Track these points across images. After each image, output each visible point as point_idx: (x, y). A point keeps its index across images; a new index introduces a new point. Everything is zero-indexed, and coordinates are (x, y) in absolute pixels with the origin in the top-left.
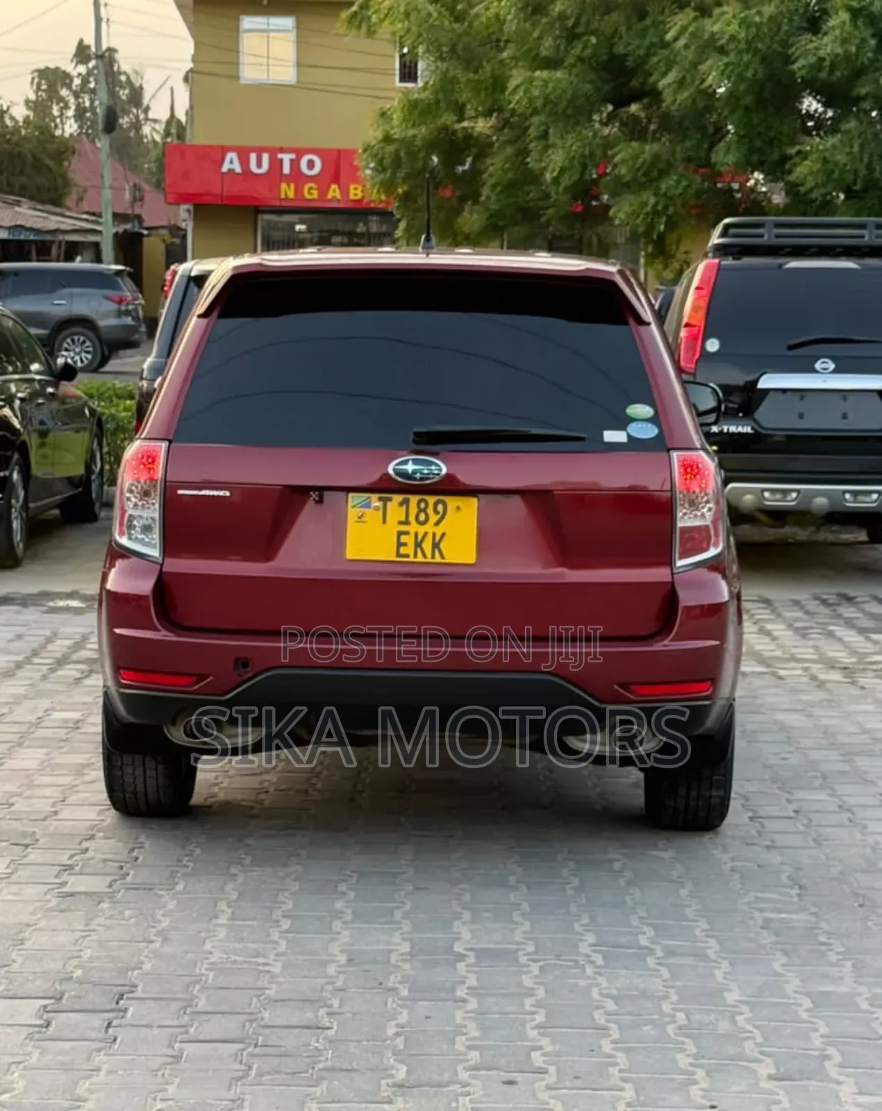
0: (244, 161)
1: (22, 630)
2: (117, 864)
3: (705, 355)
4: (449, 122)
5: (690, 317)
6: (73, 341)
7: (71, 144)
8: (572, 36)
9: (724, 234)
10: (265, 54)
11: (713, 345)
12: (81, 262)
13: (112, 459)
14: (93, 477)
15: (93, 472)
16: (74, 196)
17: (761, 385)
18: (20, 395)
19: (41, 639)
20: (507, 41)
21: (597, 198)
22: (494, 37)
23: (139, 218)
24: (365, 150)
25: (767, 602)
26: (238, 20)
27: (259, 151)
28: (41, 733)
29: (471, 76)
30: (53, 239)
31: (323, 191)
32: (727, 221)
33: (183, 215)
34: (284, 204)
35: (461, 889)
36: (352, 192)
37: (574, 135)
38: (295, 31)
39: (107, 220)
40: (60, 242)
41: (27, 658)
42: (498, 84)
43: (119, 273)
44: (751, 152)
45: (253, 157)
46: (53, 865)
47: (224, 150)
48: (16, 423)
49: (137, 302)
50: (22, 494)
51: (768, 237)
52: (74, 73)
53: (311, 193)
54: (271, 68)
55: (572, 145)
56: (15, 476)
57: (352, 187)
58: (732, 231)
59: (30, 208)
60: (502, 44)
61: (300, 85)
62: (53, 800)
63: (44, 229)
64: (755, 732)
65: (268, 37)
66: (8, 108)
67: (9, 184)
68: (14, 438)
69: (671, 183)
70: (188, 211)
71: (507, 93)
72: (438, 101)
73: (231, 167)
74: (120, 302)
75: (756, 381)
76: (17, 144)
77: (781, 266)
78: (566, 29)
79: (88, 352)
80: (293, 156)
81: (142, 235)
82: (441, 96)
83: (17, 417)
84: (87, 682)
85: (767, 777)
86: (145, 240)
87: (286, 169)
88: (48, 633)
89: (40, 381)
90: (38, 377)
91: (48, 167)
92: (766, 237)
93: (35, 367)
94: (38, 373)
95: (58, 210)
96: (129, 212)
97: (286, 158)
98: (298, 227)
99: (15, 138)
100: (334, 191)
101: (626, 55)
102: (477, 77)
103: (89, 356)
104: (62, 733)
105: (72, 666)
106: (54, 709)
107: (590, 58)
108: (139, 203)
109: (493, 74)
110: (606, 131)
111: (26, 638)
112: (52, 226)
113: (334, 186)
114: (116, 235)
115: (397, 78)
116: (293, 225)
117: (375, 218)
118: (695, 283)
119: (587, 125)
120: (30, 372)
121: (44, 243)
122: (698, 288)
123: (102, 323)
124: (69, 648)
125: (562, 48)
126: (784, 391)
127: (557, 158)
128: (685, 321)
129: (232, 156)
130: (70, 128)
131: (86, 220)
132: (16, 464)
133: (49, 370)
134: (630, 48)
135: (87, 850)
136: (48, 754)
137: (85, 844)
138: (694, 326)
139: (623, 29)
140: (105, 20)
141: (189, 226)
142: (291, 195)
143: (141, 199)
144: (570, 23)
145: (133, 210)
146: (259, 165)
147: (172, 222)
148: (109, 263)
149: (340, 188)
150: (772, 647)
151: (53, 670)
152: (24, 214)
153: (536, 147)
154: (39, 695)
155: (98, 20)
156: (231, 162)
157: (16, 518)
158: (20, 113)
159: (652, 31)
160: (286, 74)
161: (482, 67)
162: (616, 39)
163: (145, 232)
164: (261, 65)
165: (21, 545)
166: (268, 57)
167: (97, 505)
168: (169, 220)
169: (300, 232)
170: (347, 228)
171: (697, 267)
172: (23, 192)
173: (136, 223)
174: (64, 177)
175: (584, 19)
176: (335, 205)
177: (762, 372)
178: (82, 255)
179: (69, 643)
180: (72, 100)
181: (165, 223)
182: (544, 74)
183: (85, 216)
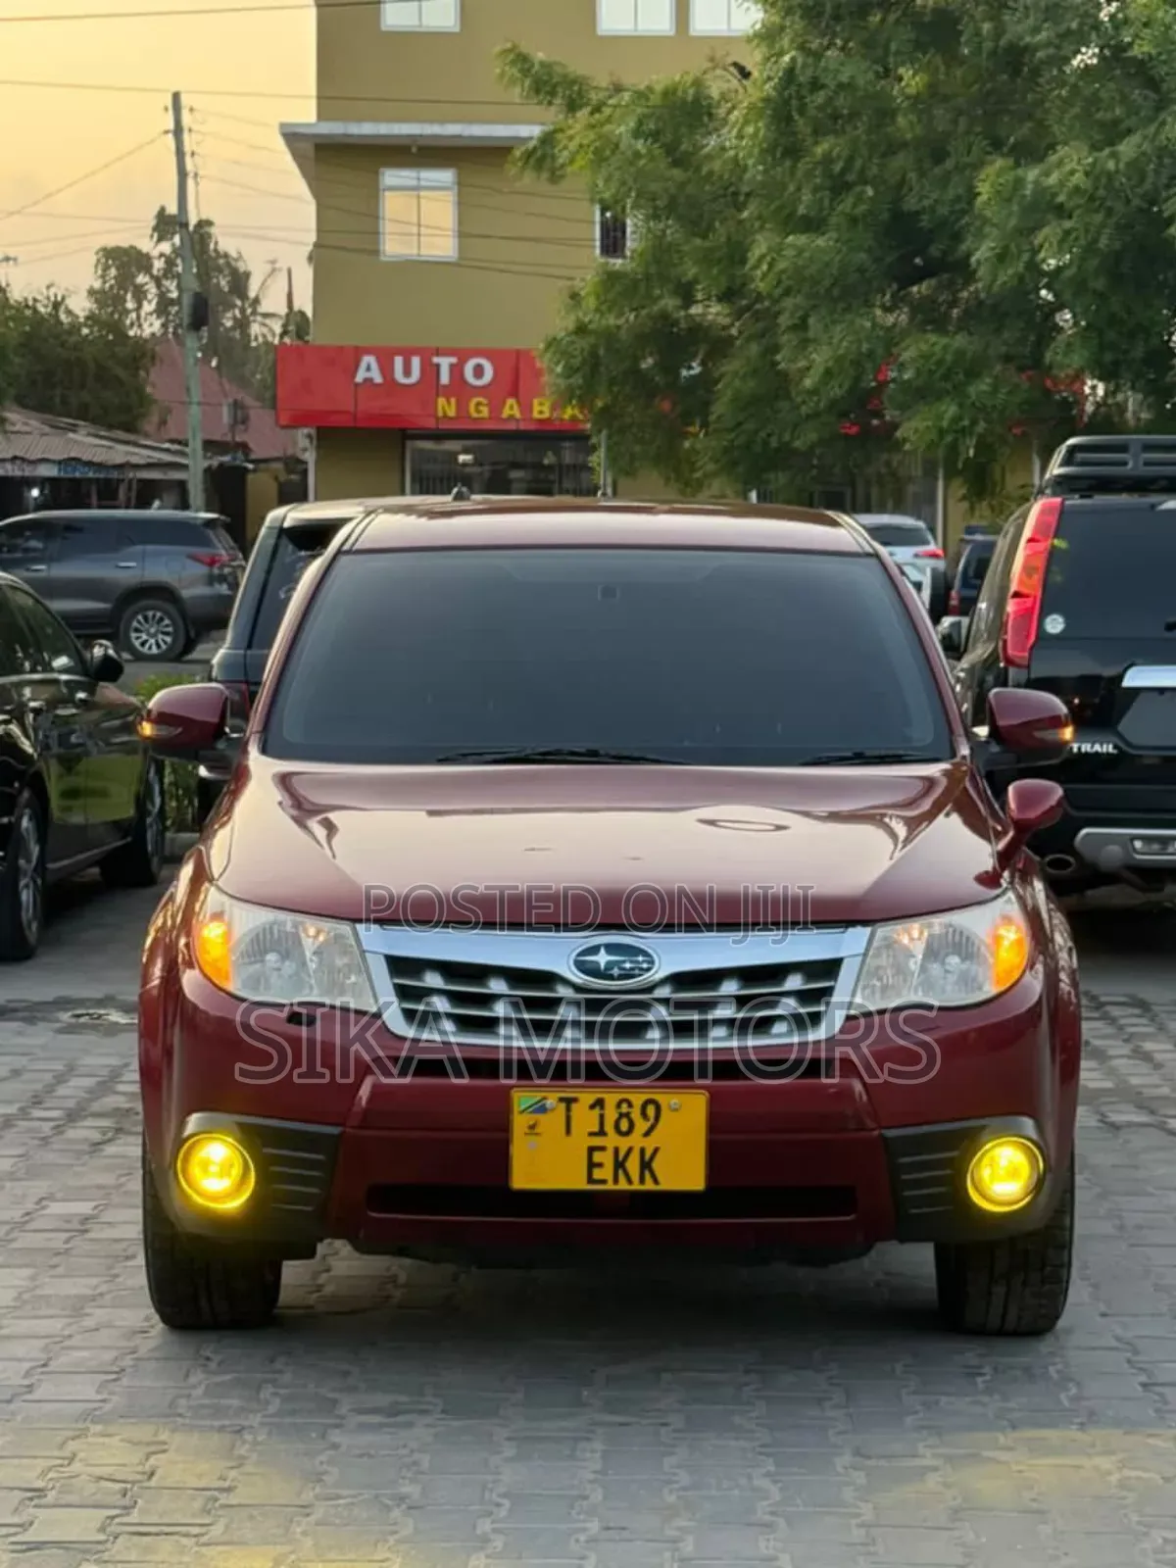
0: (386, 368)
1: (23, 1061)
2: (118, 1486)
3: (1042, 636)
4: (670, 308)
5: (1021, 582)
6: (146, 618)
7: (149, 346)
8: (839, 186)
9: (1068, 461)
10: (415, 220)
11: (1055, 625)
12: (159, 508)
13: (181, 792)
14: (149, 820)
15: (149, 813)
16: (155, 419)
17: (1127, 682)
18: (33, 704)
19: (48, 1077)
20: (748, 195)
21: (879, 414)
22: (732, 189)
23: (244, 447)
24: (549, 346)
25: (1144, 1006)
26: (377, 173)
27: (407, 354)
28: (25, 1240)
29: (698, 241)
30: (121, 477)
31: (496, 408)
32: (1072, 441)
33: (302, 443)
34: (442, 426)
35: (679, 1529)
36: (536, 408)
37: (844, 325)
38: (456, 187)
39: (194, 450)
40: (130, 481)
41: (22, 1109)
42: (737, 254)
43: (209, 523)
44: (1102, 347)
45: (399, 361)
46: (12, 1489)
47: (358, 352)
48: (27, 746)
49: (234, 564)
50: (35, 850)
51: (1133, 465)
52: (155, 253)
53: (479, 410)
54: (422, 238)
55: (841, 341)
56: (25, 823)
57: (536, 402)
58: (1080, 456)
59: (89, 434)
60: (742, 198)
61: (462, 263)
62: (27, 1365)
63: (110, 463)
64: (1139, 1227)
65: (419, 197)
66: (63, 298)
67: (64, 402)
68: (23, 767)
69: (984, 387)
70: (309, 436)
71: (748, 267)
72: (648, 277)
73: (368, 375)
74: (212, 563)
75: (1121, 677)
76: (76, 347)
77: (1153, 506)
78: (831, 176)
79: (167, 634)
80: (454, 360)
81: (246, 470)
82: (653, 270)
83: (27, 737)
84: (110, 1149)
85: (1165, 1309)
86: (250, 477)
87: (445, 378)
88: (59, 1066)
89: (67, 683)
90: (64, 677)
91: (117, 378)
92: (1130, 465)
93: (62, 661)
94: (65, 670)
95: (132, 437)
96: (229, 438)
97: (445, 363)
98: (462, 458)
99: (73, 339)
100: (511, 408)
101: (918, 213)
102: (707, 244)
103: (169, 639)
104: (58, 1241)
105: (90, 1122)
106: (51, 1198)
107: (864, 216)
108: (242, 427)
109: (729, 239)
110: (890, 319)
111: (26, 1076)
112: (119, 460)
113: (511, 401)
114: (208, 471)
115: (598, 251)
116: (455, 455)
117: (567, 444)
118: (1027, 533)
119: (862, 311)
120: (52, 670)
121: (107, 481)
122: (1031, 540)
123: (186, 593)
124: (90, 1091)
125: (826, 202)
126: (1162, 691)
127: (820, 358)
128: (1014, 587)
129: (369, 360)
130: (152, 326)
131: (167, 450)
132: (27, 806)
133: (81, 665)
134: (926, 203)
135: (72, 1459)
136: (33, 1278)
137: (72, 1446)
138: (1027, 596)
139: (912, 176)
140: (191, 175)
141: (310, 457)
142: (452, 412)
143: (245, 421)
144: (838, 167)
145: (233, 437)
146: (407, 372)
147: (290, 452)
148: (197, 510)
149: (518, 402)
150: (1155, 1079)
151: (58, 1130)
152: (84, 444)
153: (789, 341)
154: (33, 1173)
155: (182, 174)
156: (368, 369)
157: (27, 886)
158: (80, 305)
159: (956, 179)
160: (443, 246)
161: (715, 230)
162: (905, 190)
163: (250, 466)
164: (411, 235)
165: (34, 926)
166: (419, 225)
167: (155, 861)
168: (285, 450)
169: (465, 465)
170: (530, 458)
171: (1028, 510)
172: (83, 414)
173: (240, 455)
174: (140, 391)
175: (858, 163)
176: (512, 426)
177: (1129, 663)
178: (161, 500)
179: (89, 1082)
180: (152, 290)
181: (276, 454)
182: (801, 240)
183: (167, 445)
